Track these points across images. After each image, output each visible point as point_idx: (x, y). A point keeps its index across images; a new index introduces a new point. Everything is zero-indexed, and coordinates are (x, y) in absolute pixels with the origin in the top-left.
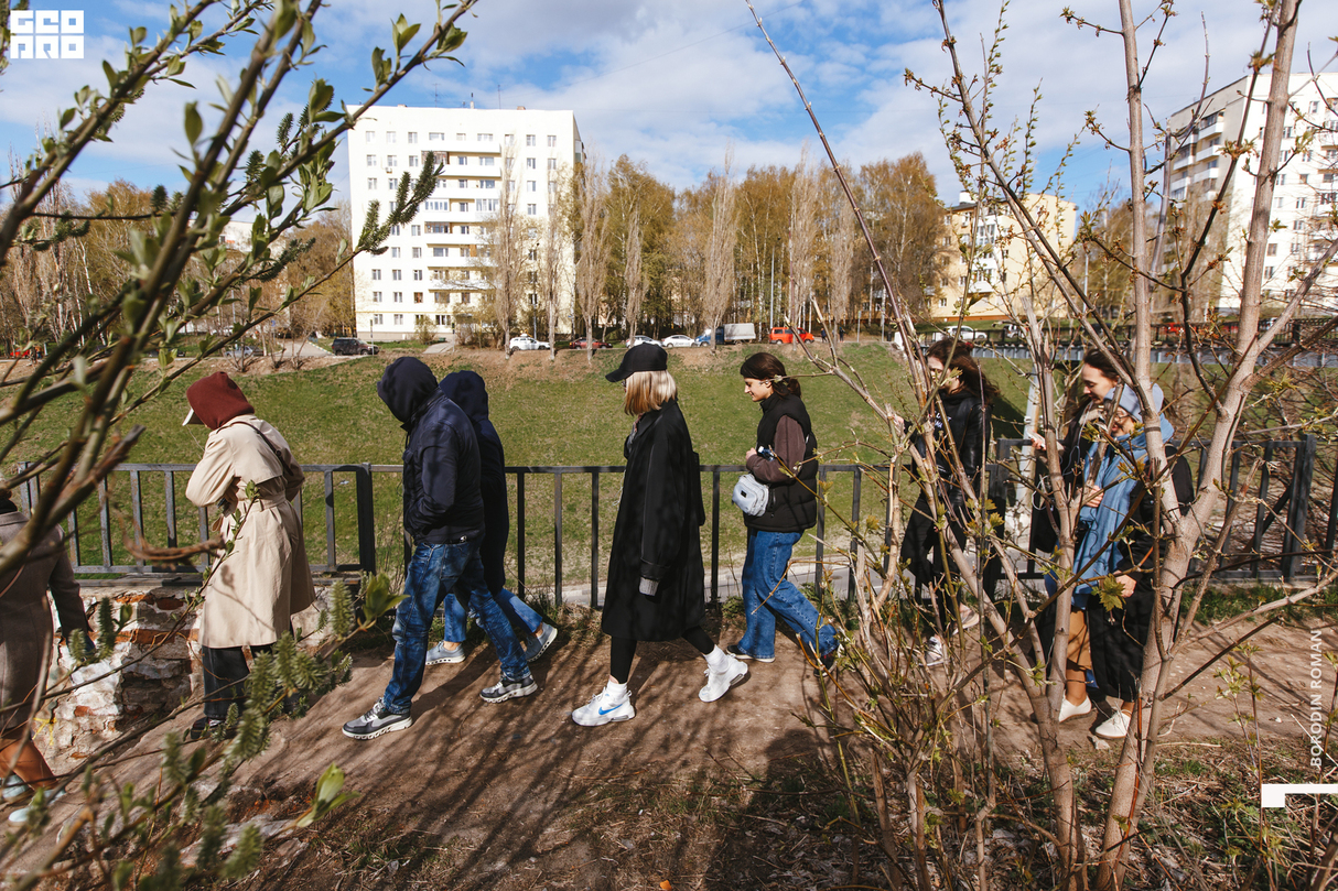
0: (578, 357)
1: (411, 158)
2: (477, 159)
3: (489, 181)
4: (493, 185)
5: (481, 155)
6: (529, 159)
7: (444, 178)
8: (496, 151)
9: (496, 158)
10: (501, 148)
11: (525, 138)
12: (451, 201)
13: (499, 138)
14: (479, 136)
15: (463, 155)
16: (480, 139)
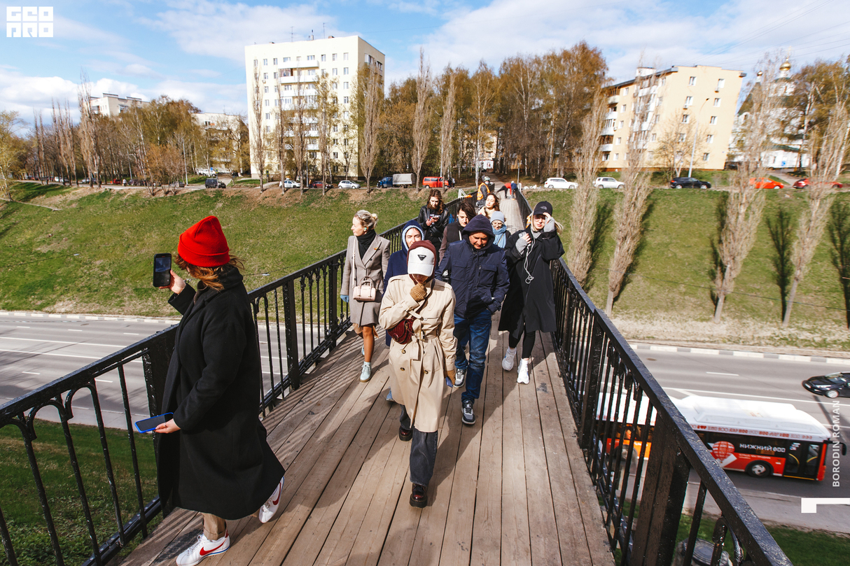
1: (275, 73)
2: (305, 71)
5: (308, 69)
6: (334, 69)
7: (291, 84)
8: (316, 65)
9: (316, 70)
10: (318, 63)
11: (332, 55)
12: (293, 97)
13: (318, 58)
14: (308, 56)
15: (299, 70)
16: (309, 59)
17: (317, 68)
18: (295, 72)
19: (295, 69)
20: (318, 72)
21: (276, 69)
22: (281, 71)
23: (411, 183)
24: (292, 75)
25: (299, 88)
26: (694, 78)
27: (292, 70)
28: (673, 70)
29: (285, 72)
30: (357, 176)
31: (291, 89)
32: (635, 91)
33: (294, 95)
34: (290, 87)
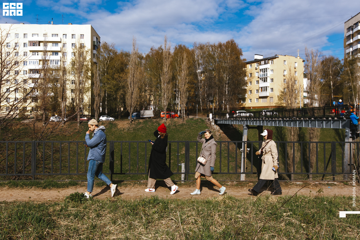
0: (74, 124)
1: (24, 44)
2: (51, 44)
3: (56, 53)
4: (58, 54)
5: (53, 42)
6: (73, 44)
7: (38, 51)
8: (59, 40)
9: (59, 44)
10: (61, 40)
11: (71, 35)
12: (40, 60)
13: (60, 36)
14: (53, 35)
15: (46, 43)
16: (53, 36)
17: (60, 42)
18: (41, 44)
19: (42, 42)
20: (60, 45)
21: (26, 41)
22: (30, 42)
23: (153, 116)
24: (39, 45)
25: (45, 55)
26: (285, 61)
27: (40, 42)
28: (276, 57)
29: (33, 43)
30: (90, 114)
31: (38, 54)
32: (256, 66)
33: (41, 59)
34: (37, 53)
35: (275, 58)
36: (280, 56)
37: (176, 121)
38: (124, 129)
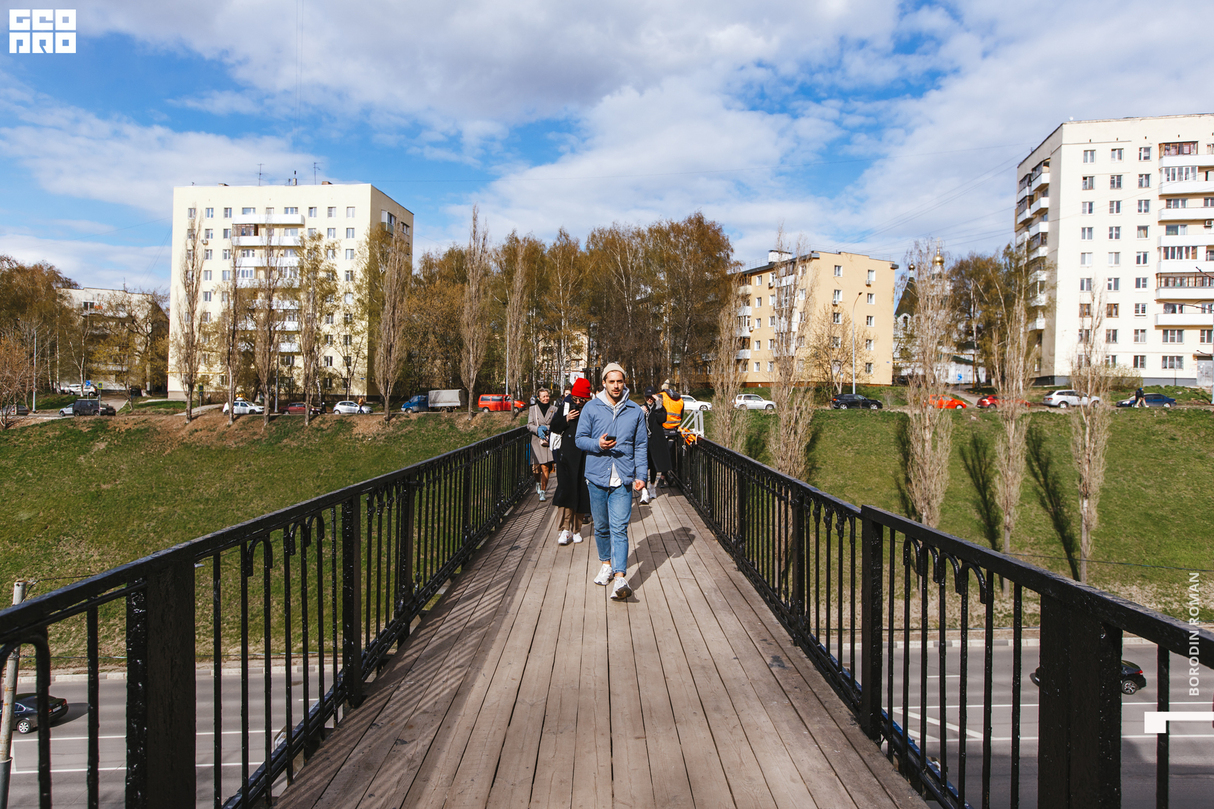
1: (226, 230)
2: (281, 230)
3: (292, 250)
5: (287, 226)
7: (254, 248)
8: (299, 222)
9: (300, 229)
10: (303, 219)
11: (327, 209)
12: (258, 268)
13: (304, 210)
14: (286, 209)
15: (270, 227)
16: (287, 212)
17: (302, 226)
18: (262, 231)
19: (263, 225)
20: (304, 232)
21: (228, 224)
22: (238, 227)
23: (459, 404)
24: (256, 234)
25: (269, 255)
26: (839, 267)
27: (256, 227)
28: (813, 255)
29: (243, 230)
30: (365, 394)
31: (253, 255)
32: (771, 281)
33: (259, 265)
34: (251, 252)
35: (811, 259)
36: (821, 255)
37: (496, 418)
38: (364, 437)
